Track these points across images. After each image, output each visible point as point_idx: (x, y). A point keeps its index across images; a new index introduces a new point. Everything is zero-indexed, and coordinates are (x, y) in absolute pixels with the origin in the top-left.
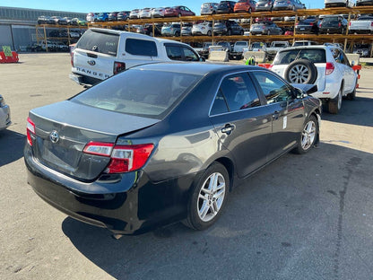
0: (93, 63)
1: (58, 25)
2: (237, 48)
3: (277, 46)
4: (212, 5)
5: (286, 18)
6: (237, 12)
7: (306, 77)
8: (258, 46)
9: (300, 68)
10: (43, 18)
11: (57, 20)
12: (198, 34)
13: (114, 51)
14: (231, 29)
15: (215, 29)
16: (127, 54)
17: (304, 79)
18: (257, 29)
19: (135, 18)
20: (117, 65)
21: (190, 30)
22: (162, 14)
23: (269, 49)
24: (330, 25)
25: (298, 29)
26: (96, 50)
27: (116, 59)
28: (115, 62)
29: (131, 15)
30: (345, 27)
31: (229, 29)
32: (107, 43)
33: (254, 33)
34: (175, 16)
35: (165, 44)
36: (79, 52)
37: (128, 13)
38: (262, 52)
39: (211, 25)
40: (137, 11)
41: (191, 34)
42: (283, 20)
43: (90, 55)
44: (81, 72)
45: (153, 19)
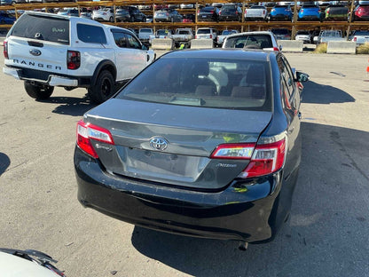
0: (37, 53)
2: (143, 35)
3: (182, 33)
5: (183, 6)
8: (163, 33)
12: (100, 20)
13: (64, 38)
14: (134, 15)
15: (117, 15)
16: (80, 41)
18: (161, 16)
20: (71, 55)
21: (90, 16)
23: (175, 36)
24: (228, 13)
25: (200, 17)
26: (40, 38)
27: (70, 47)
28: (68, 51)
30: (240, 15)
31: (132, 15)
32: (54, 30)
33: (158, 20)
35: (111, 30)
36: (13, 40)
38: (168, 39)
39: (112, 11)
42: (180, 7)
43: (31, 44)
44: (19, 64)
45: (46, 4)
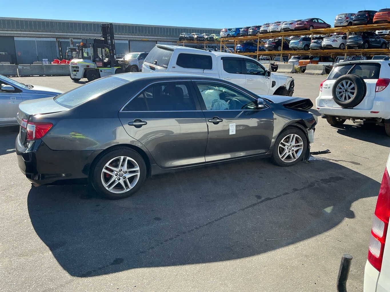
1: (196, 42)
4: (348, 16)
6: (376, 22)
7: (353, 93)
9: (347, 83)
10: (184, 35)
11: (196, 36)
12: (329, 47)
14: (368, 42)
15: (349, 42)
16: (177, 67)
17: (351, 95)
19: (265, 32)
21: (320, 43)
22: (292, 27)
26: (156, 64)
29: (262, 29)
31: (366, 41)
32: (164, 58)
34: (306, 29)
35: (222, 58)
36: (145, 65)
37: (259, 27)
39: (344, 38)
40: (268, 25)
41: (321, 48)
43: (151, 68)
45: (283, 33)
